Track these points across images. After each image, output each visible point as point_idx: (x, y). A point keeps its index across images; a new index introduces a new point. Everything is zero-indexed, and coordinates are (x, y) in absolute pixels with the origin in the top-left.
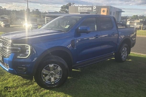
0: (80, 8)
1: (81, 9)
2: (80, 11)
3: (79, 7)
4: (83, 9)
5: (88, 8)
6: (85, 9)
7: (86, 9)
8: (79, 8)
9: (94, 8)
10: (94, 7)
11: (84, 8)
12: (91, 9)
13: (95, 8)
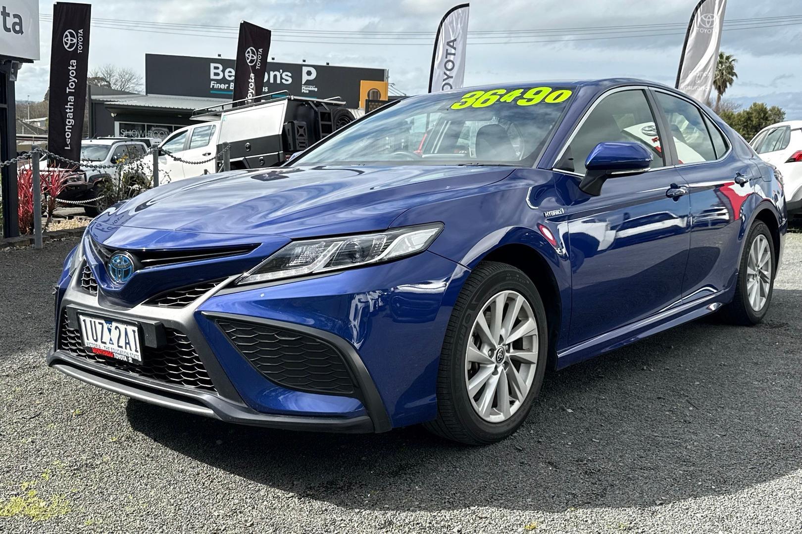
0: (219, 71)
1: (227, 74)
2: (223, 86)
3: (212, 65)
5: (272, 74)
8: (212, 71)
9: (305, 78)
10: (305, 70)
12: (287, 78)
13: (309, 73)
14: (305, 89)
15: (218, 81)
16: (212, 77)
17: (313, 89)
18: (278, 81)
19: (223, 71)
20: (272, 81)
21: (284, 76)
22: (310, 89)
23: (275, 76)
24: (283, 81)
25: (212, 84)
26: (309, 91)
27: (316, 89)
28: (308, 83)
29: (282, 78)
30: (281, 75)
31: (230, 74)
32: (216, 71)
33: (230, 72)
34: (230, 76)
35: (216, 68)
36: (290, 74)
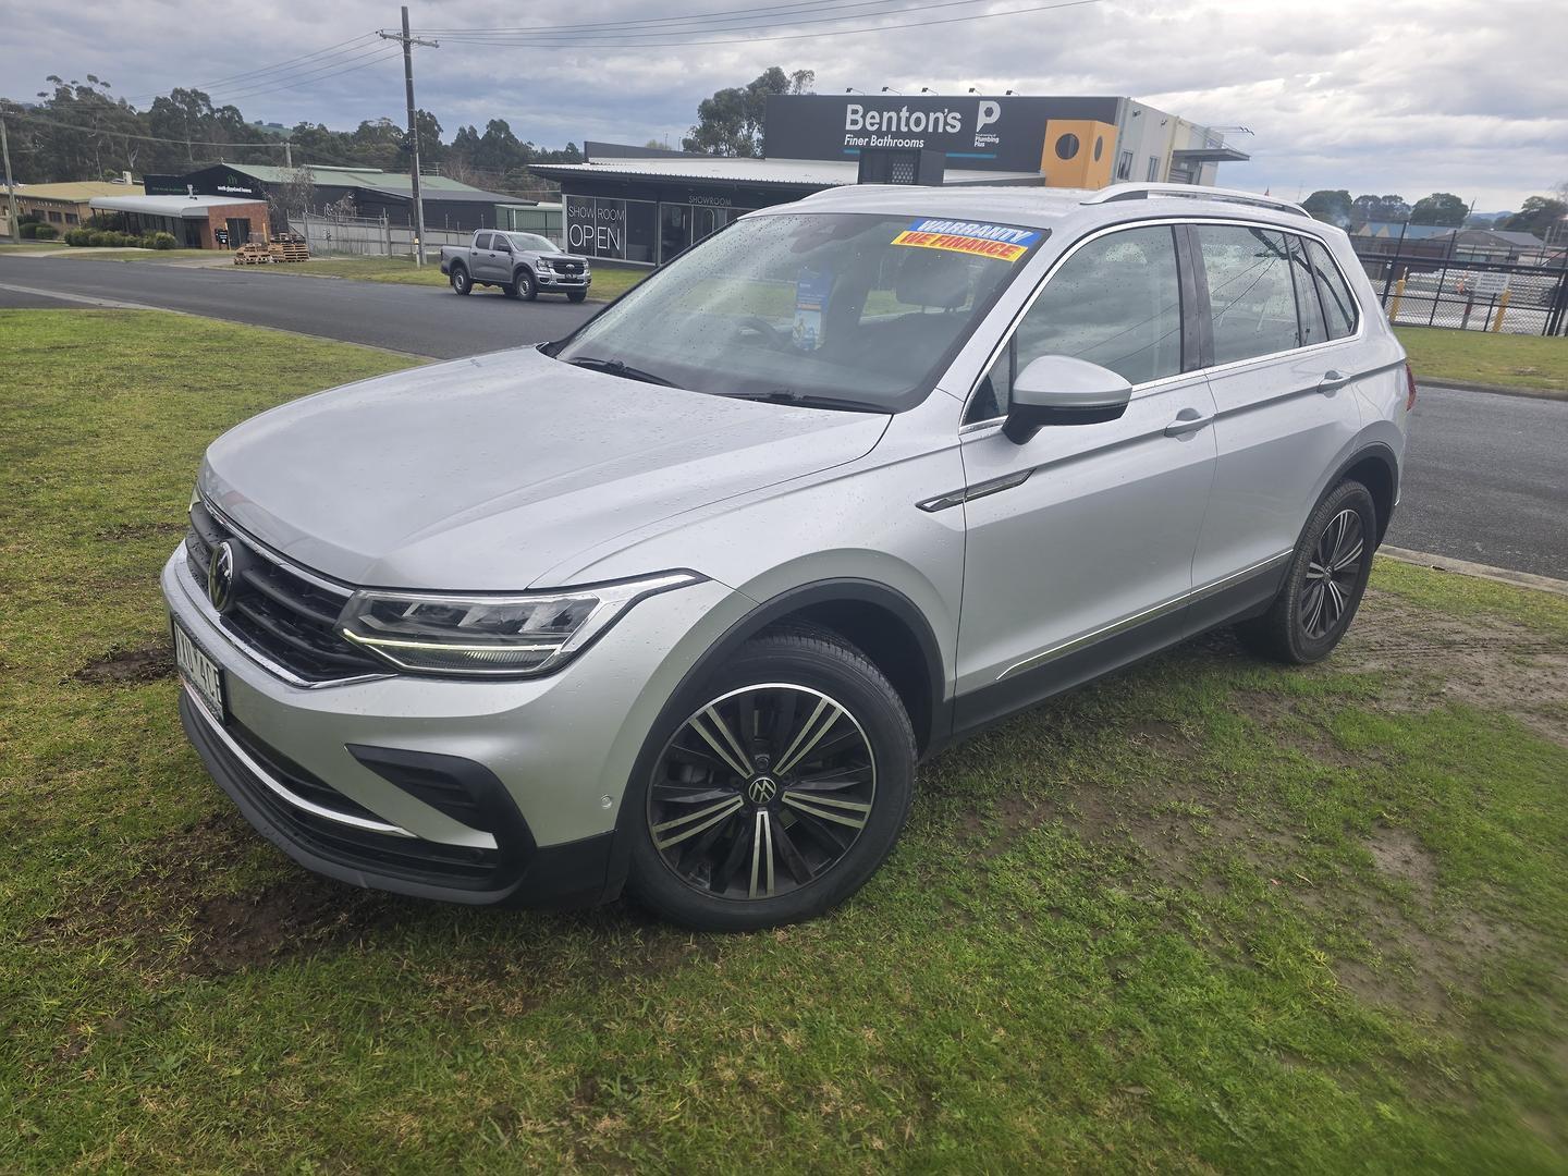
0: (858, 117)
1: (868, 120)
2: (861, 142)
3: (850, 107)
4: (884, 128)
5: (932, 116)
6: (904, 129)
7: (918, 122)
8: (850, 117)
9: (982, 120)
10: (983, 106)
11: (893, 114)
12: (953, 122)
14: (979, 142)
15: (857, 134)
16: (849, 127)
17: (992, 140)
18: (940, 130)
19: (864, 117)
20: (930, 130)
21: (949, 120)
22: (988, 140)
23: (937, 120)
24: (948, 128)
25: (847, 139)
26: (986, 143)
27: (997, 140)
28: (987, 129)
29: (946, 123)
30: (945, 117)
31: (873, 121)
32: (854, 117)
33: (873, 117)
34: (872, 124)
35: (855, 112)
36: (958, 116)
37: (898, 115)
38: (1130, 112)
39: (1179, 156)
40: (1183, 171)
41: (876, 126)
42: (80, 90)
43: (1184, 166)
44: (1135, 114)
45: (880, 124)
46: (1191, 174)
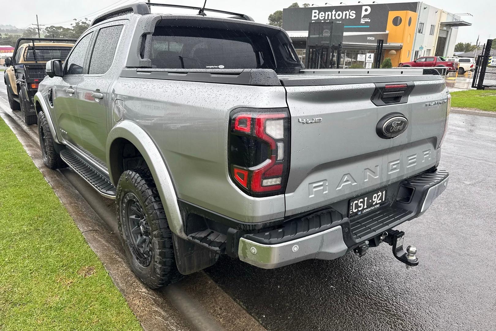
0: (316, 15)
1: (320, 16)
3: (314, 11)
4: (326, 18)
5: (344, 13)
6: (334, 18)
7: (339, 15)
8: (313, 15)
9: (364, 13)
11: (330, 13)
12: (352, 15)
13: (366, 10)
15: (316, 20)
16: (313, 18)
18: (348, 18)
19: (319, 14)
20: (344, 18)
21: (351, 14)
23: (346, 14)
24: (351, 17)
26: (365, 22)
28: (365, 16)
30: (349, 13)
31: (322, 16)
32: (315, 15)
33: (322, 14)
34: (322, 17)
35: (315, 13)
36: (354, 12)
37: (332, 13)
38: (422, 8)
39: (443, 25)
40: (445, 30)
41: (323, 18)
42: (83, 23)
43: (445, 28)
44: (425, 8)
45: (325, 17)
46: (448, 31)
